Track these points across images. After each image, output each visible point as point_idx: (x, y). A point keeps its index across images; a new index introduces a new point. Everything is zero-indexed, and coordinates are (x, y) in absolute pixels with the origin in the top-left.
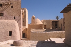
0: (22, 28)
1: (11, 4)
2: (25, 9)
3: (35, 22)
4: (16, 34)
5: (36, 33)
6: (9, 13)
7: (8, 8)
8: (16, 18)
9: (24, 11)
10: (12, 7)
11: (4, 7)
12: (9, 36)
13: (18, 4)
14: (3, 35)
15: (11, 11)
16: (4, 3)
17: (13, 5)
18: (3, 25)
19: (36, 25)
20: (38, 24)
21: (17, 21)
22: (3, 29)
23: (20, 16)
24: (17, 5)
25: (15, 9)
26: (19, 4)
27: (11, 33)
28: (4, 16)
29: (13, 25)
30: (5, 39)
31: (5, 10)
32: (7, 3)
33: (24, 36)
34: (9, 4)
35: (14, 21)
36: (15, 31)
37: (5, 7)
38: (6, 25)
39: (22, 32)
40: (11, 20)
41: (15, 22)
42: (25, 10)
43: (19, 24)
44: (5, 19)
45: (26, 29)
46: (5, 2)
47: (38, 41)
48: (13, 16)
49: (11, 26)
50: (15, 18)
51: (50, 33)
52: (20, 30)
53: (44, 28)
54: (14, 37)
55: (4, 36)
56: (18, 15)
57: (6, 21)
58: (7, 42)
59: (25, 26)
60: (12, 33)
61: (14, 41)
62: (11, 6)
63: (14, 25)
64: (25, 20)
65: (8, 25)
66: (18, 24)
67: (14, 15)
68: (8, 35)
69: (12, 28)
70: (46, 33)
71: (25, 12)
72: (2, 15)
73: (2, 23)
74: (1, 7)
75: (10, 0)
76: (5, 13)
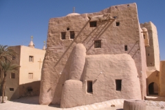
0: (146, 72)
1: (114, 17)
2: (149, 24)
4: (131, 84)
6: (112, 39)
7: (109, 29)
8: (128, 47)
9: (146, 30)
10: (118, 24)
11: (101, 27)
12: (115, 91)
13: (130, 15)
14: (104, 88)
15: (115, 33)
16: (100, 19)
17: (119, 19)
18: (101, 66)
21: (131, 55)
22: (103, 76)
23: (138, 42)
24: (129, 18)
25: (124, 27)
26: (133, 14)
27: (119, 84)
28: (103, 46)
29: (123, 65)
30: (108, 96)
31: (104, 33)
32: (105, 18)
33: (152, 89)
34: (110, 19)
35: (126, 55)
36: (128, 79)
37: (103, 25)
38: (107, 65)
39: (147, 80)
40: (119, 53)
41: (128, 57)
42: (150, 27)
43: (138, 62)
44: (105, 53)
45: (157, 72)
46: (101, 16)
48: (121, 43)
49: (118, 67)
50: (126, 48)
52: (140, 76)
54: (126, 92)
55: (104, 90)
56: (134, 42)
57: (108, 56)
59: (154, 65)
60: (123, 84)
61: (125, 102)
62: (115, 23)
63: (126, 66)
64: (153, 51)
65: (111, 66)
66: (136, 62)
67: (123, 41)
68: (112, 89)
69: (121, 72)
71: (150, 31)
72: (98, 44)
73: (99, 62)
74: (94, 28)
75: (112, 11)
76: (104, 40)
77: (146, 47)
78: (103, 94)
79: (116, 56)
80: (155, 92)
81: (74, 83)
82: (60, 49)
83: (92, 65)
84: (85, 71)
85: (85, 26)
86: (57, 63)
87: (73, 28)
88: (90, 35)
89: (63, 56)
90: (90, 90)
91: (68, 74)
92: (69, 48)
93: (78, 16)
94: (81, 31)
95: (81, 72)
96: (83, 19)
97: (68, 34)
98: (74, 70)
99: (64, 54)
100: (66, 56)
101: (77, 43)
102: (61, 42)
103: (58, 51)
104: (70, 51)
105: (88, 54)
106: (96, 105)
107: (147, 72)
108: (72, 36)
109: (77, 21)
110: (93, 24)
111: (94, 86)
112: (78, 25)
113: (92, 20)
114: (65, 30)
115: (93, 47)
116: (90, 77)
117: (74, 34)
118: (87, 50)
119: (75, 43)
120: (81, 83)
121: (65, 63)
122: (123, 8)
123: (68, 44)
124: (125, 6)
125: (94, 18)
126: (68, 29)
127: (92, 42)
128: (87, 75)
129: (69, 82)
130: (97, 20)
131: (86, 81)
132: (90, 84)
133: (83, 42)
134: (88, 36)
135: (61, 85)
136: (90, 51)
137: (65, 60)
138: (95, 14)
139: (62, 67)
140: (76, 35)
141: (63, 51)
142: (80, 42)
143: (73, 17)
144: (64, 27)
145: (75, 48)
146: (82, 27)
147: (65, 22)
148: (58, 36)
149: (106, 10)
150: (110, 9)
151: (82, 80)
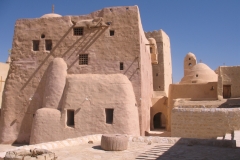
0: (150, 97)
1: (108, 24)
2: (160, 33)
3: (192, 77)
4: (125, 115)
5: (187, 112)
6: (103, 53)
7: (100, 39)
8: (125, 65)
9: (154, 41)
10: (112, 33)
11: (89, 35)
12: (105, 124)
13: (129, 22)
14: (89, 120)
15: (108, 45)
16: (88, 25)
17: (114, 27)
18: (87, 90)
19: (196, 85)
20: (202, 81)
21: (128, 75)
22: (89, 104)
23: (137, 59)
24: (127, 26)
25: (120, 38)
26: (133, 21)
27: (110, 113)
28: (91, 62)
29: (116, 90)
31: (93, 45)
32: (96, 24)
33: (158, 122)
34: (101, 26)
35: (121, 75)
36: (122, 108)
37: (92, 34)
38: (95, 89)
40: (112, 73)
41: (124, 79)
42: (161, 37)
43: (137, 84)
44: (94, 72)
45: (165, 98)
46: (89, 21)
47: (177, 139)
48: (116, 60)
49: (109, 92)
50: (122, 67)
51: (234, 113)
52: (139, 104)
53: (220, 97)
54: (119, 126)
55: (90, 123)
56: (133, 58)
57: (96, 77)
58: (86, 139)
60: (115, 114)
61: (103, 137)
62: (108, 31)
63: (120, 90)
64: (163, 71)
65: (101, 90)
66: (134, 86)
67: (118, 57)
68: (101, 121)
69: (114, 98)
71: (160, 43)
72: (84, 59)
73: (84, 84)
74: (79, 37)
75: (105, 14)
76: (93, 54)
77: (153, 64)
78: (88, 127)
79: (107, 77)
80: (163, 125)
81: (49, 113)
82: (31, 64)
83: (74, 88)
84: (64, 96)
85: (67, 33)
86: (26, 85)
87: (50, 35)
88: (73, 46)
89: (34, 75)
90: (71, 122)
91: (41, 100)
92: (43, 63)
93: (57, 18)
94: (61, 41)
95: (60, 98)
96: (65, 23)
97: (43, 44)
98: (49, 94)
99: (36, 71)
100: (38, 75)
101: (55, 56)
102: (33, 55)
103: (28, 67)
104: (45, 67)
105: (69, 72)
106: (69, 142)
107: (152, 99)
108: (49, 46)
109: (56, 26)
110: (79, 31)
111: (77, 117)
112: (57, 31)
113: (77, 25)
114: (39, 37)
115: (77, 64)
116: (71, 104)
117: (51, 44)
118: (69, 67)
119: (51, 57)
120: (59, 112)
121: (37, 85)
122: (121, 11)
123: (42, 58)
124: (123, 8)
125: (80, 23)
126: (43, 36)
127: (75, 57)
128: (67, 101)
129: (43, 112)
130: (84, 25)
131: (66, 110)
132: (71, 114)
133: (63, 56)
134: (71, 48)
135: (31, 115)
136: (73, 69)
137: (37, 80)
138: (82, 18)
139: (33, 90)
140: (54, 45)
141: (35, 67)
142: (60, 56)
143: (51, 20)
144: (37, 33)
145: (52, 64)
146: (62, 35)
147: (38, 27)
148: (29, 46)
149: (97, 12)
150: (103, 11)
151: (60, 108)
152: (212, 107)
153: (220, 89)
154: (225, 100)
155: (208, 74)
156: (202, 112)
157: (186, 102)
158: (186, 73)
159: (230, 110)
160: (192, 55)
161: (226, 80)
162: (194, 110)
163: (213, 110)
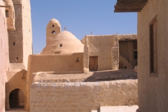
3: (55, 47)
5: (48, 87)
19: (60, 56)
20: (67, 51)
45: (24, 72)
51: (100, 87)
53: (86, 69)
59: (21, 61)
64: (21, 39)
70: (86, 87)
71: (19, 6)
77: (9, 30)
80: (21, 104)
107: (8, 73)
152: (76, 81)
153: (86, 61)
154: (92, 73)
155: (73, 44)
156: (66, 87)
157: (49, 76)
158: (48, 42)
159: (96, 84)
160: (56, 21)
161: (93, 51)
162: (57, 84)
163: (78, 84)
